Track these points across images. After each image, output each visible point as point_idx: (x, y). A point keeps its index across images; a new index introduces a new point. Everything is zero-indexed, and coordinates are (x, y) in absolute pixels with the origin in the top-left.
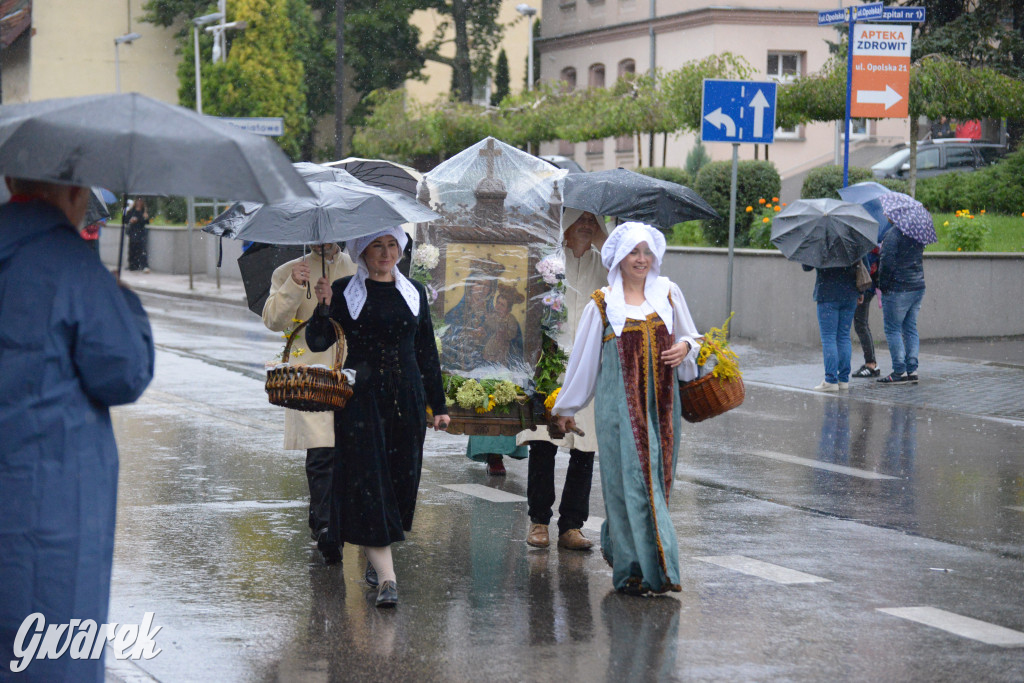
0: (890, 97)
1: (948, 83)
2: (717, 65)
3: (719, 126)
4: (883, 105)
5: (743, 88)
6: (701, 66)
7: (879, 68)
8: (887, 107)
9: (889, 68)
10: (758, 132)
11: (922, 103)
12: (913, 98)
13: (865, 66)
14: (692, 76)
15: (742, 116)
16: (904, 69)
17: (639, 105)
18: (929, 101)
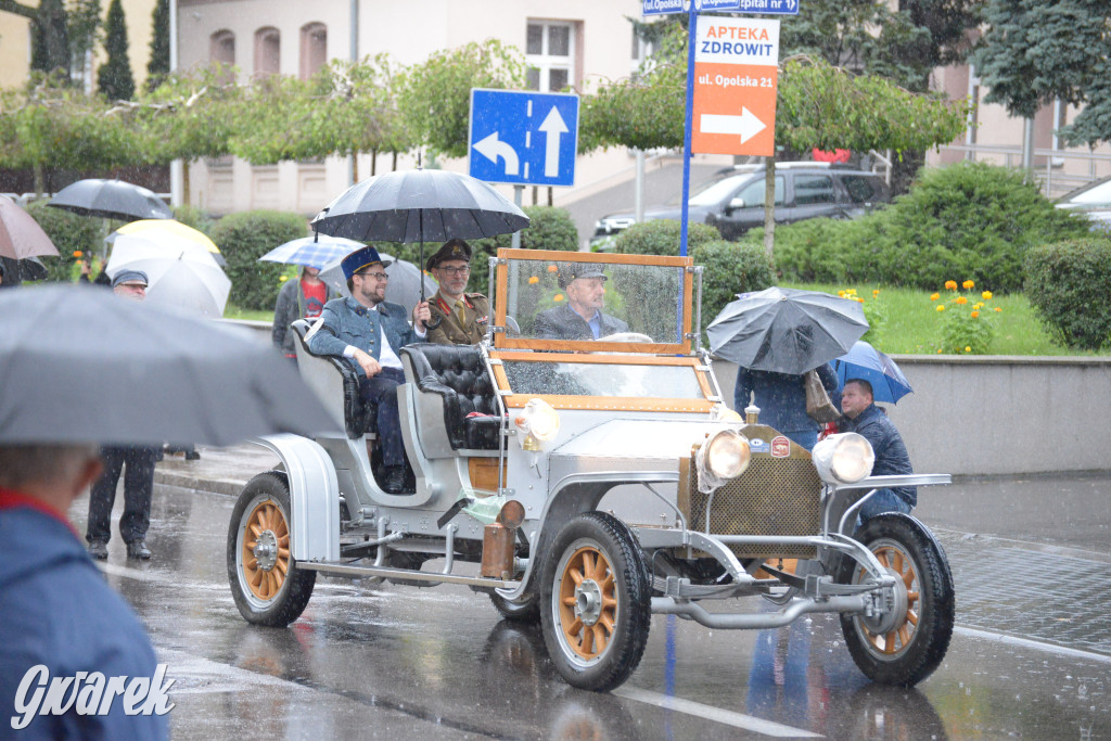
0: (748, 125)
1: (821, 100)
2: (478, 58)
3: (494, 160)
4: (739, 137)
5: (530, 103)
6: (456, 59)
7: (733, 82)
8: (743, 140)
9: (747, 82)
10: (552, 168)
11: (787, 128)
13: (712, 78)
14: (442, 73)
15: (528, 145)
16: (768, 83)
17: (355, 109)
18: (796, 126)
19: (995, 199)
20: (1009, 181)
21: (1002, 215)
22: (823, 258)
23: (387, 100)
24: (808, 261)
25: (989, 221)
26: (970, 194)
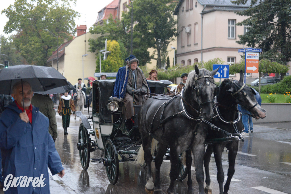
0: (254, 68)
1: (267, 65)
2: (216, 61)
3: (216, 75)
5: (222, 66)
6: (212, 61)
7: (252, 62)
8: (254, 71)
9: (254, 62)
10: (225, 76)
11: (261, 69)
12: (259, 68)
13: (249, 62)
14: (210, 63)
15: (222, 72)
16: (257, 62)
18: (263, 69)
22: (270, 90)
24: (267, 91)
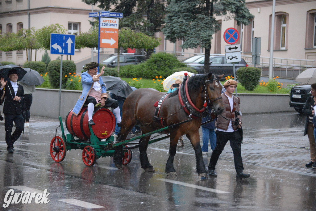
0: (112, 42)
1: (129, 37)
2: (54, 28)
3: (56, 49)
4: (110, 44)
5: (64, 37)
6: (49, 28)
7: (109, 32)
9: (112, 32)
10: (69, 51)
11: (121, 43)
12: (119, 42)
13: (104, 31)
14: (46, 31)
15: (64, 46)
16: (116, 32)
17: (27, 40)
18: (124, 43)
19: (167, 60)
20: (170, 56)
21: (169, 63)
22: (131, 73)
23: (34, 38)
24: (128, 73)
25: (166, 65)
26: (162, 58)
